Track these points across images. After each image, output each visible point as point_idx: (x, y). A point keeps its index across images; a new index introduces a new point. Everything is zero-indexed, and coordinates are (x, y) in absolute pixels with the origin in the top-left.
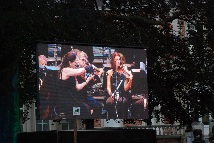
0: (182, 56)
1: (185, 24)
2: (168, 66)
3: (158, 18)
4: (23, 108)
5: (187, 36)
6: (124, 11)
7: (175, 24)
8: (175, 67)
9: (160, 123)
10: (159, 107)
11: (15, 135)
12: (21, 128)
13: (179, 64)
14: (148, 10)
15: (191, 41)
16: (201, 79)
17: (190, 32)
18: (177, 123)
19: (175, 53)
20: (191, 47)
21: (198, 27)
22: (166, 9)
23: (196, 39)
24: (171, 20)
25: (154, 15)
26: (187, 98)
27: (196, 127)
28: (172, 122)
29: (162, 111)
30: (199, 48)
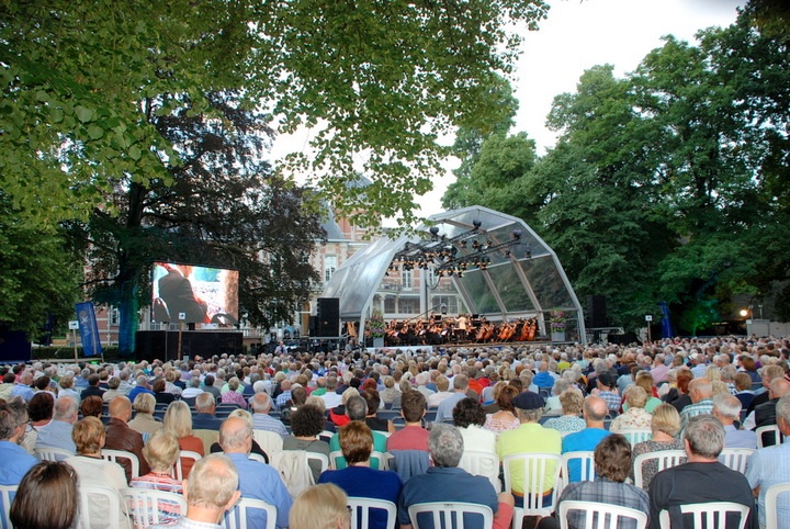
0: (265, 277)
1: (268, 254)
2: (254, 284)
3: (248, 248)
4: (140, 312)
5: (270, 263)
6: (222, 241)
7: (261, 253)
8: (259, 285)
9: (247, 327)
10: (246, 315)
11: (133, 333)
12: (138, 327)
13: (263, 283)
14: (241, 242)
15: (272, 267)
16: (278, 295)
17: (271, 260)
18: (259, 327)
19: (260, 275)
20: (272, 271)
21: (277, 256)
22: (254, 242)
23: (275, 265)
24: (258, 250)
25: (245, 245)
26: (268, 309)
27: (272, 330)
28: (255, 327)
29: (249, 318)
30: (278, 272)
